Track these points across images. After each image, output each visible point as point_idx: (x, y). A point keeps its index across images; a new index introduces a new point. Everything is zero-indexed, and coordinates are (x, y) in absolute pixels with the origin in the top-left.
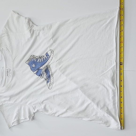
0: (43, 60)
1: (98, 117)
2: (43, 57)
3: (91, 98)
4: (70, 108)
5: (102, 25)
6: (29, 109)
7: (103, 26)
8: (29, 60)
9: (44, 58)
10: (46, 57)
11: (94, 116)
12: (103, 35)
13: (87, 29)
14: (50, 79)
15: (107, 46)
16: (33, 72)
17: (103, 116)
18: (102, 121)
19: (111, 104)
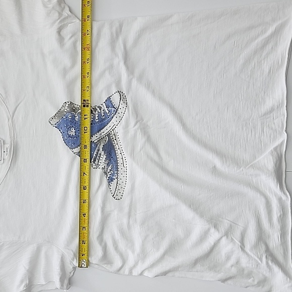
0: (97, 118)
1: (243, 270)
2: (98, 109)
3: (226, 221)
4: (171, 250)
5: (255, 39)
6: (62, 257)
7: (256, 41)
8: (59, 117)
9: (102, 112)
10: (106, 109)
11: (233, 268)
12: (255, 64)
13: (215, 47)
14: (117, 174)
15: (265, 93)
16: (70, 151)
17: (256, 266)
18: (252, 278)
19: (275, 235)
